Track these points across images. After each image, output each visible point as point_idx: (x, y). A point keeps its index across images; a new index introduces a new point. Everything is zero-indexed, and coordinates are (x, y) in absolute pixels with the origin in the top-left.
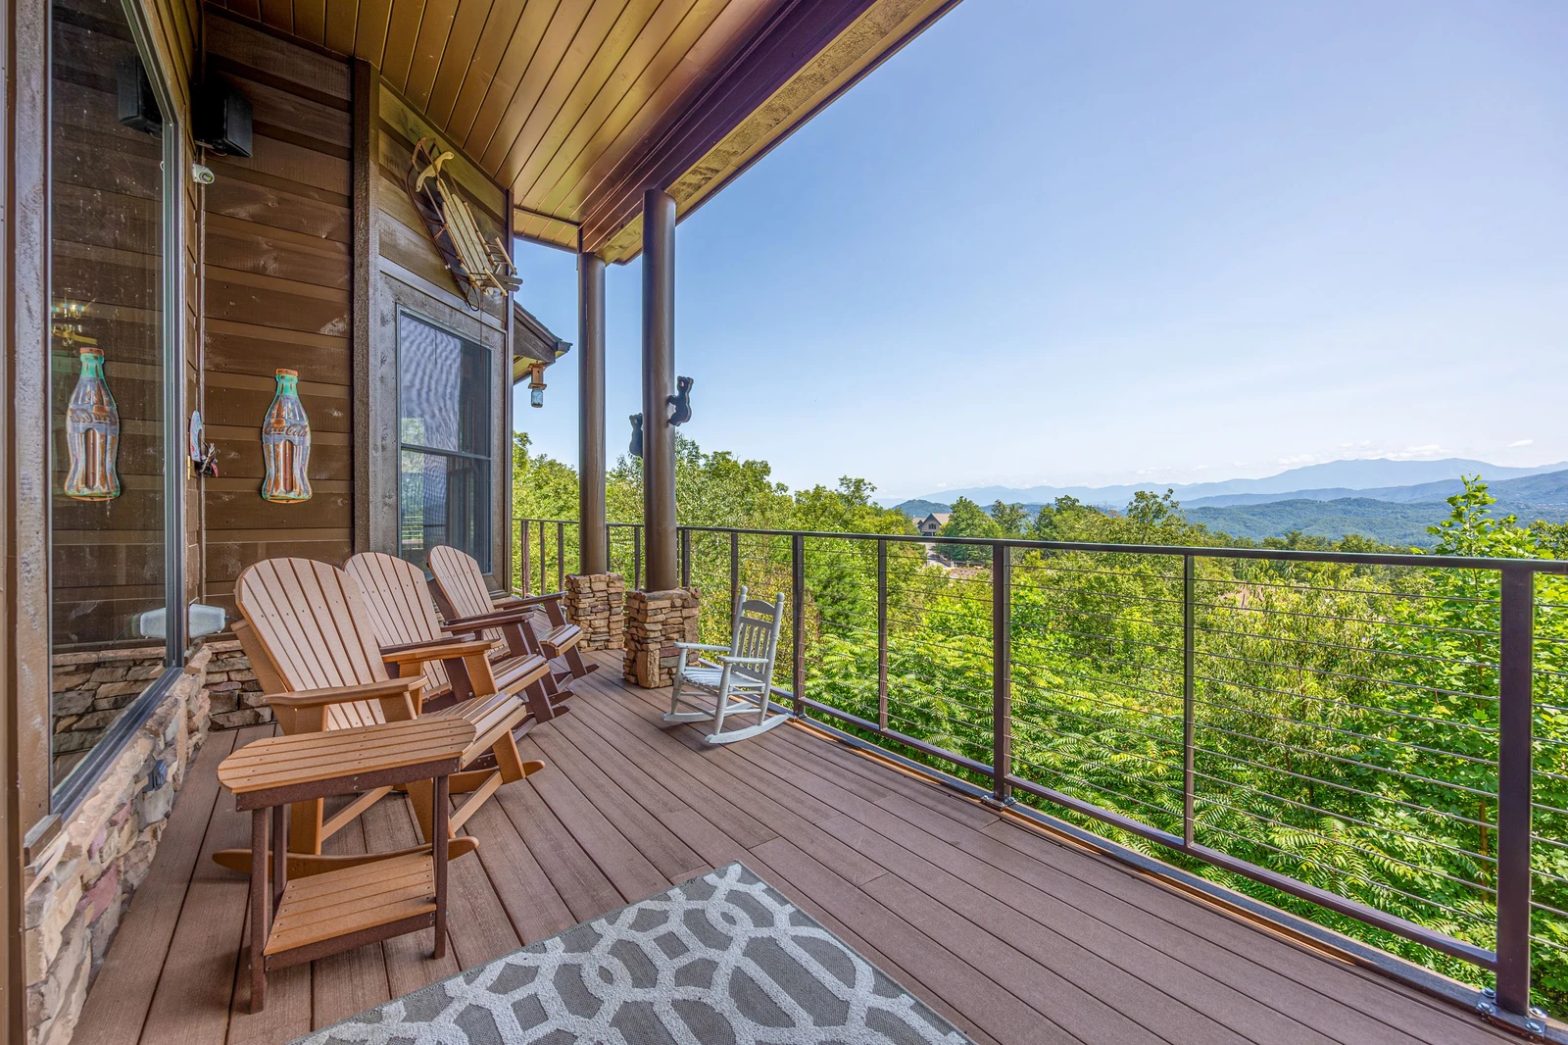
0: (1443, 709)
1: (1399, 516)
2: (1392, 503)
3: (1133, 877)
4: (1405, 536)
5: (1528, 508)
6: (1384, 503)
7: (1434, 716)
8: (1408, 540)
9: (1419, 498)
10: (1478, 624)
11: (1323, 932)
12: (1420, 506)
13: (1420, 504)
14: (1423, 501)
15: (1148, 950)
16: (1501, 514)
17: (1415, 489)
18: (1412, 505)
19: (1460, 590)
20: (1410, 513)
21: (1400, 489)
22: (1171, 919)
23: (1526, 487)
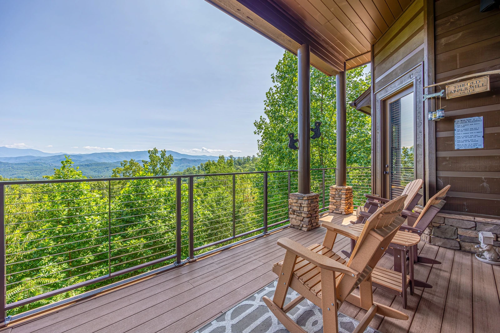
0: (61, 226)
1: (10, 168)
2: (8, 163)
3: (95, 299)
4: (13, 174)
5: (52, 165)
6: (4, 163)
7: (58, 229)
8: (14, 176)
9: (18, 161)
10: (69, 198)
11: (147, 273)
12: (19, 164)
13: (19, 163)
14: (20, 162)
15: (127, 308)
16: (45, 167)
17: (16, 158)
18: (16, 164)
19: (65, 189)
20: (15, 166)
21: (11, 158)
22: (120, 298)
23: (52, 159)
